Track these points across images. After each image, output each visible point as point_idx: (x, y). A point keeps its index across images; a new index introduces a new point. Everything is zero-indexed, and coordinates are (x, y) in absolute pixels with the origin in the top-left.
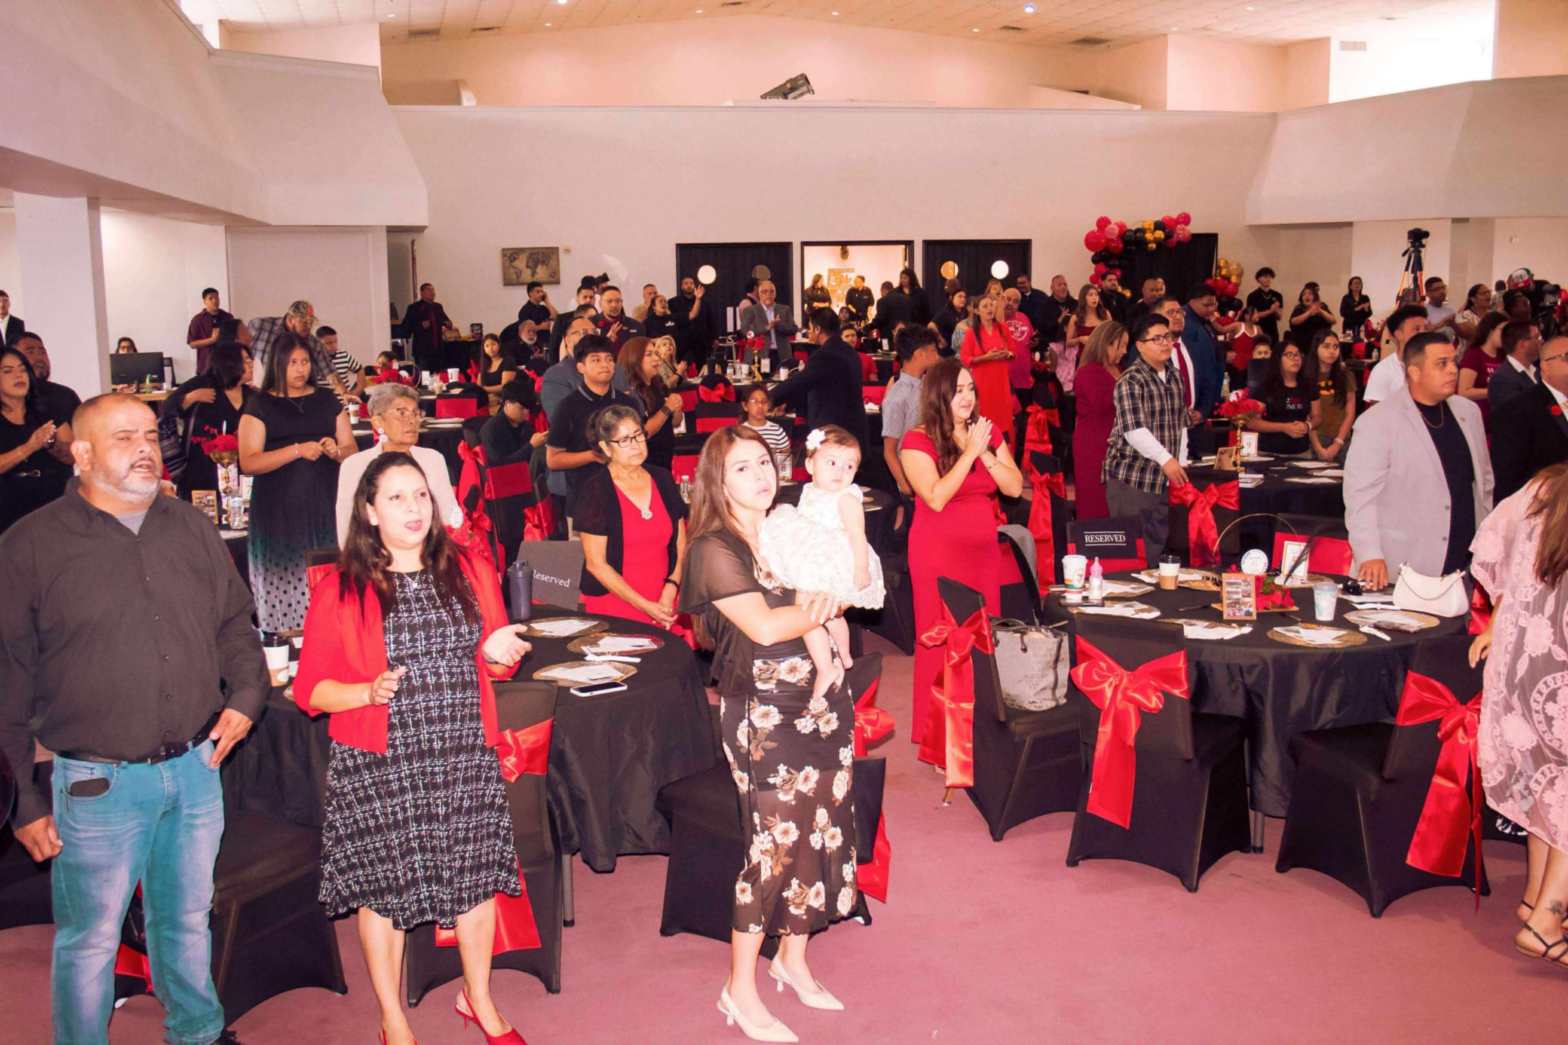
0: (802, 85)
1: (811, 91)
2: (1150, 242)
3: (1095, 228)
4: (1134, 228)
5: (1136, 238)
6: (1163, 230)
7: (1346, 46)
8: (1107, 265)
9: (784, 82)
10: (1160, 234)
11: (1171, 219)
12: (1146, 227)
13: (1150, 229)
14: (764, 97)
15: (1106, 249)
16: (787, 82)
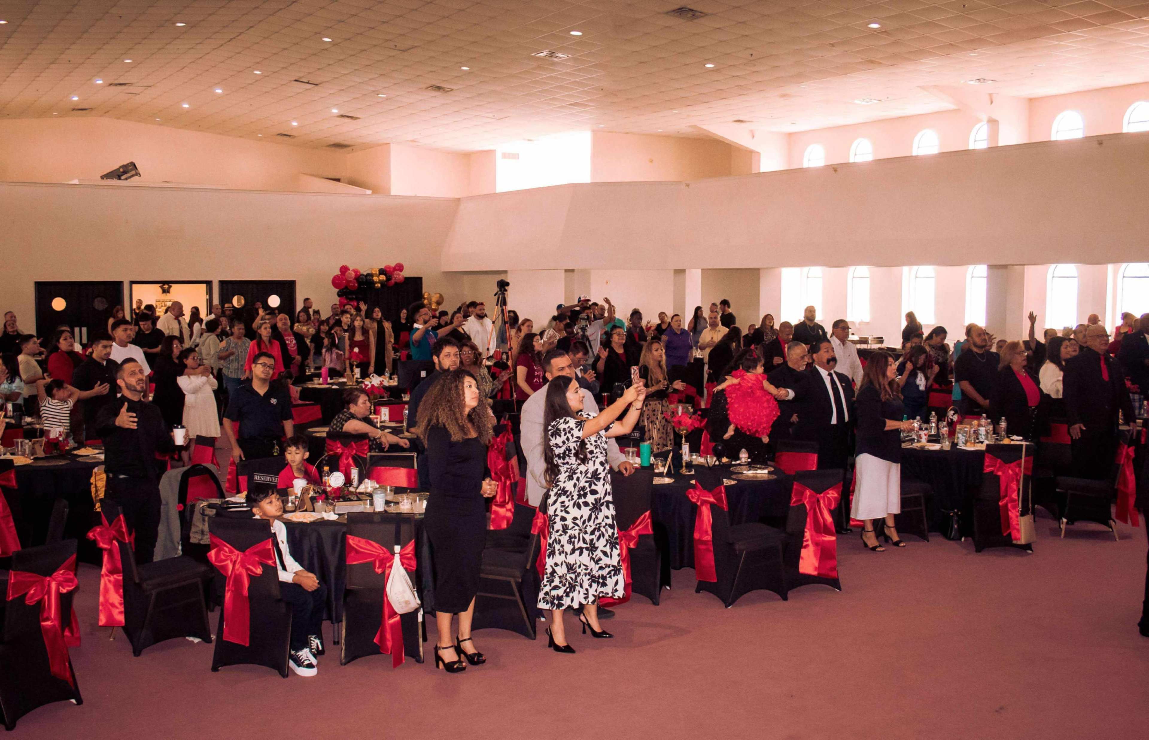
0: (132, 170)
1: (138, 174)
2: (376, 283)
3: (339, 273)
4: (365, 274)
5: (367, 280)
6: (385, 275)
7: (505, 156)
8: (347, 298)
9: (118, 167)
10: (383, 277)
11: (389, 267)
12: (374, 272)
13: (376, 274)
14: (102, 177)
15: (346, 287)
16: (121, 167)
